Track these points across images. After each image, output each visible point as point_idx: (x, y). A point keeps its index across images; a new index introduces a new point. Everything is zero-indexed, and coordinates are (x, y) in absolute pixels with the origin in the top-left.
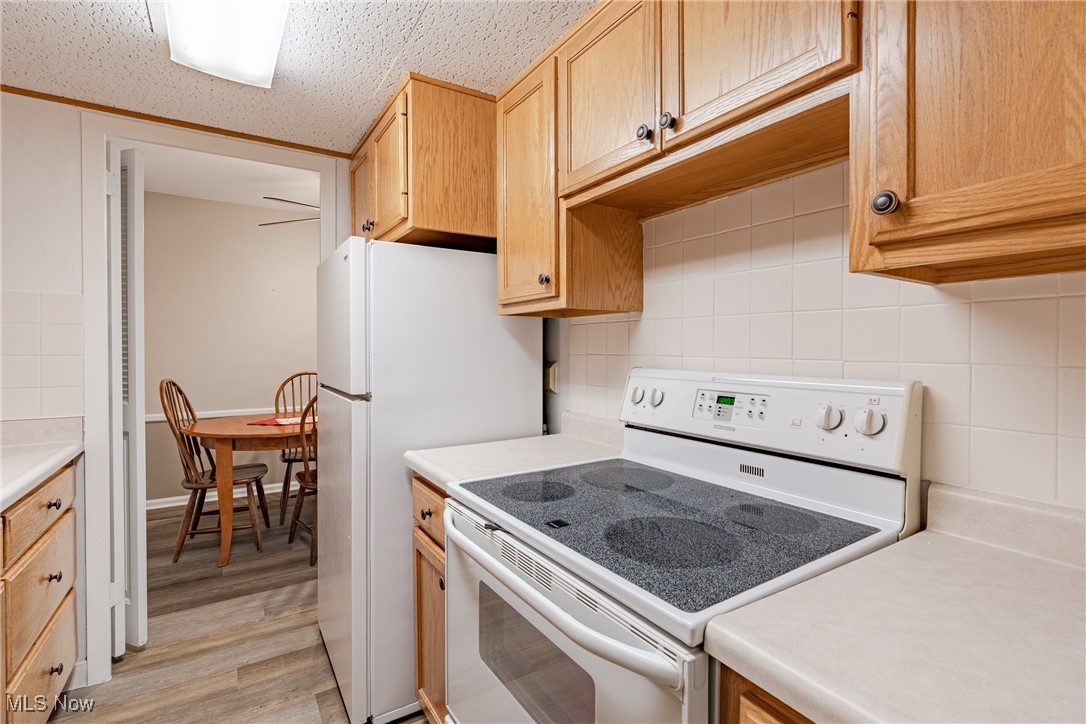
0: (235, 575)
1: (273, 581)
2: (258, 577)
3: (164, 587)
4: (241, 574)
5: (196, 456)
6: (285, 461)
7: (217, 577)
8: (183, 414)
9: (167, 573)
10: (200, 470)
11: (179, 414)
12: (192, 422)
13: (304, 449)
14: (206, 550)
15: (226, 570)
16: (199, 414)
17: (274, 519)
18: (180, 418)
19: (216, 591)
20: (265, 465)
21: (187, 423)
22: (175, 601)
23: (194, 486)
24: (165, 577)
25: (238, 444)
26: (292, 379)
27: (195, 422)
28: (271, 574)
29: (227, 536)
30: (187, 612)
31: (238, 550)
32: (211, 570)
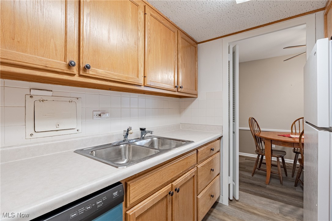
0: (271, 190)
1: (285, 200)
2: (279, 195)
3: (247, 183)
4: (273, 190)
5: (260, 143)
6: (294, 152)
7: (265, 187)
8: (256, 129)
9: (249, 179)
10: (261, 148)
11: (255, 129)
12: (259, 132)
13: (301, 149)
14: (262, 176)
15: (268, 186)
16: (262, 129)
17: (290, 173)
18: (255, 130)
19: (263, 193)
20: (285, 152)
21: (257, 132)
22: (250, 189)
23: (259, 153)
24: (249, 180)
25: (273, 142)
26: (299, 119)
27: (260, 132)
28: (284, 196)
29: (269, 174)
30: (252, 196)
31: (273, 181)
32: (263, 184)
